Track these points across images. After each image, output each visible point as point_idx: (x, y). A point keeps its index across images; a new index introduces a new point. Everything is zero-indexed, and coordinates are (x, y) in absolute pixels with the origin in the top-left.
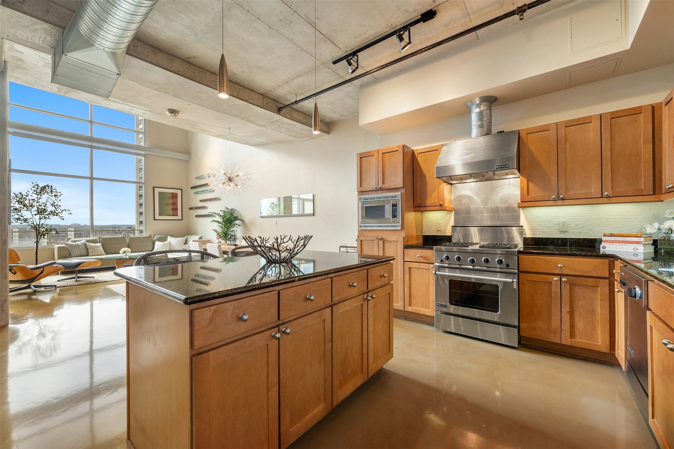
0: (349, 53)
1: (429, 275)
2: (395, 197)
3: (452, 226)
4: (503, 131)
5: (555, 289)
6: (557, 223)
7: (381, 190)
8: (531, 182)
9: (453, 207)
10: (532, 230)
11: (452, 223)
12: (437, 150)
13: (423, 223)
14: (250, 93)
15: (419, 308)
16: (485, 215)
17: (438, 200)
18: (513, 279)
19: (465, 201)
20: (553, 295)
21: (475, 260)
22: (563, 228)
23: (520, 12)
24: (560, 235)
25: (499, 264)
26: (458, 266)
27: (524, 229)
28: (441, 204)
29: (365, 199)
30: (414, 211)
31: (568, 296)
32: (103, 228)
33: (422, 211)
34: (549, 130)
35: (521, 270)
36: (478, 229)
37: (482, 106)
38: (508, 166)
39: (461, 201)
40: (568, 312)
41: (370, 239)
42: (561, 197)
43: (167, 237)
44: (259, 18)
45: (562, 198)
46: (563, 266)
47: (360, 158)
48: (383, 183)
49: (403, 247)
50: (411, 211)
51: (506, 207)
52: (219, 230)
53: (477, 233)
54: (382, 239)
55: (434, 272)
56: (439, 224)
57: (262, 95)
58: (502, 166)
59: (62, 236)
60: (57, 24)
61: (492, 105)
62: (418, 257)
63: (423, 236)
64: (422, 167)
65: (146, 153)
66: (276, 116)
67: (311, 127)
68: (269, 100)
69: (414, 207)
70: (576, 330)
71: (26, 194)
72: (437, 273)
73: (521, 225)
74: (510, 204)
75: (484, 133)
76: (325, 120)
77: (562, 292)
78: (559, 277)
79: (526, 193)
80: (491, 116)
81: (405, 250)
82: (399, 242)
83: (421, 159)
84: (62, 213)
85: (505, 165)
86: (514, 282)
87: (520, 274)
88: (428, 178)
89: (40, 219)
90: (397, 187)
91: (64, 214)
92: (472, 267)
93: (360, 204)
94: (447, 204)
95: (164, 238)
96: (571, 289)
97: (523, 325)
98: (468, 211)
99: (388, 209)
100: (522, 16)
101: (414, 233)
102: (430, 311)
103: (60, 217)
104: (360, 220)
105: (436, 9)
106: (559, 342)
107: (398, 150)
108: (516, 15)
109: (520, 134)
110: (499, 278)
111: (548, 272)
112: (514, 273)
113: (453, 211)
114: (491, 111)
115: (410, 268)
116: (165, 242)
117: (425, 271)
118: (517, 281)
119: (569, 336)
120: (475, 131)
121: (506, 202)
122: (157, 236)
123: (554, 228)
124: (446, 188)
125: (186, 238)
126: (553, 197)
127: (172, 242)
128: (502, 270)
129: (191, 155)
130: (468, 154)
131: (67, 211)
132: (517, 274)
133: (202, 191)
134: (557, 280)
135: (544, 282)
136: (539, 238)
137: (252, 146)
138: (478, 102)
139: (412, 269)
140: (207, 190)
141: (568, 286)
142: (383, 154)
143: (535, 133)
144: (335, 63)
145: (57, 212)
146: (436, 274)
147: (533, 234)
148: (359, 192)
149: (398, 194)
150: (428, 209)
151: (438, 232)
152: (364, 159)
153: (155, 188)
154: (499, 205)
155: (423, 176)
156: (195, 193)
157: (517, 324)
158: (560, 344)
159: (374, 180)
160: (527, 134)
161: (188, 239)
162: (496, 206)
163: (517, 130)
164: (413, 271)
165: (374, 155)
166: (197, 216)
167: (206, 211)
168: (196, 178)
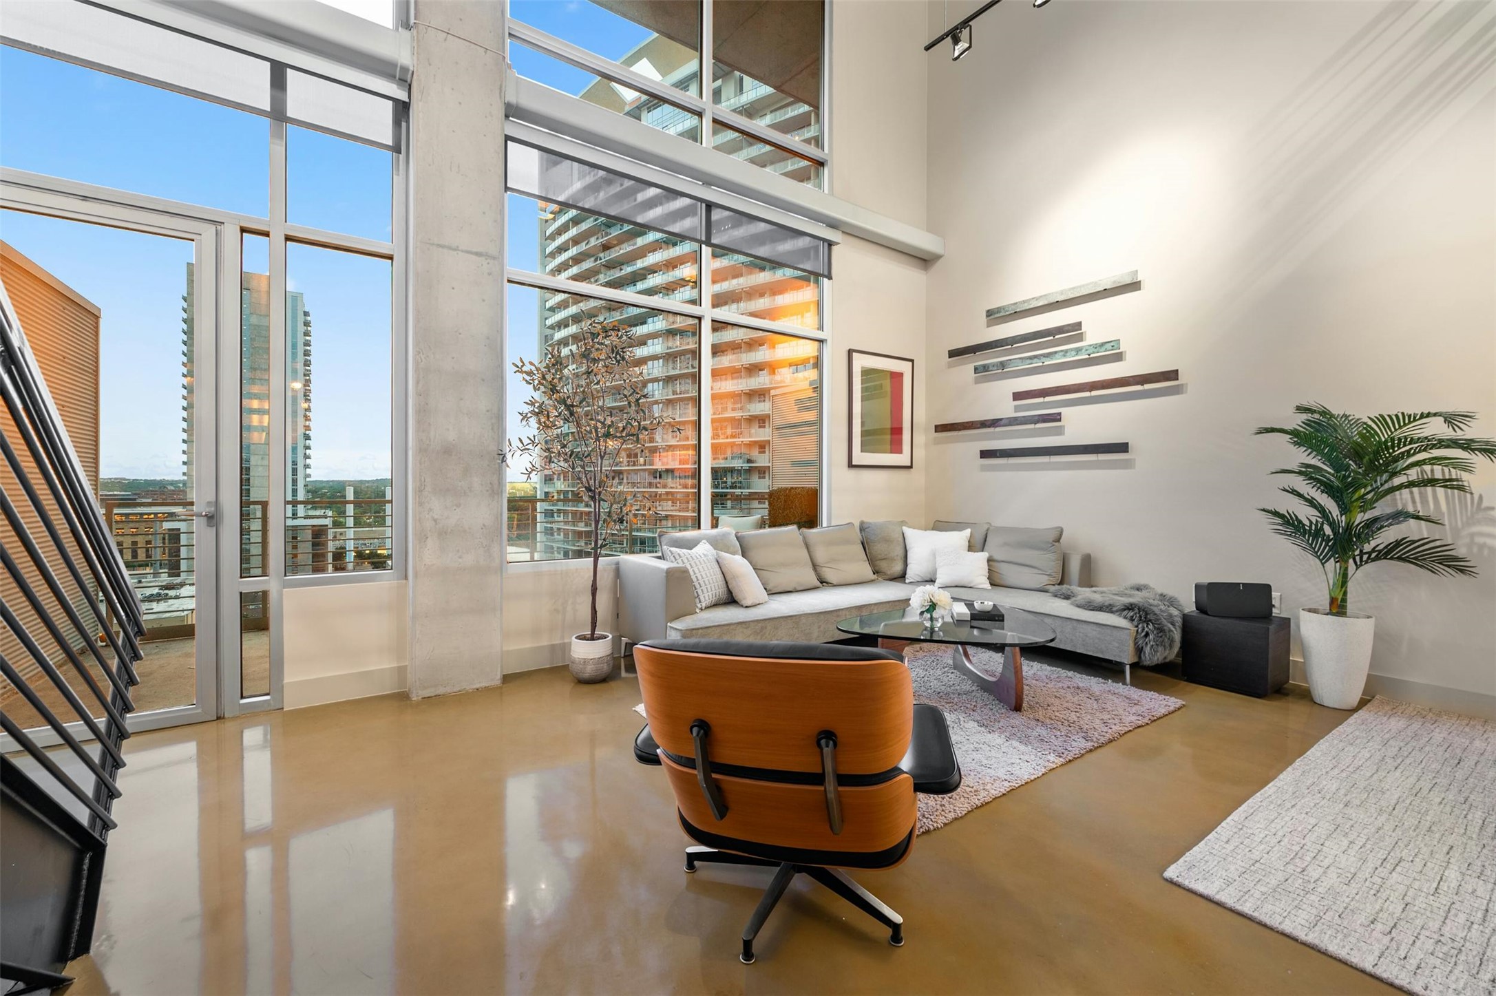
133: (1032, 358)
140: (1073, 351)
153: (853, 354)
156: (980, 369)
166: (985, 454)
167: (1060, 431)
168: (989, 313)
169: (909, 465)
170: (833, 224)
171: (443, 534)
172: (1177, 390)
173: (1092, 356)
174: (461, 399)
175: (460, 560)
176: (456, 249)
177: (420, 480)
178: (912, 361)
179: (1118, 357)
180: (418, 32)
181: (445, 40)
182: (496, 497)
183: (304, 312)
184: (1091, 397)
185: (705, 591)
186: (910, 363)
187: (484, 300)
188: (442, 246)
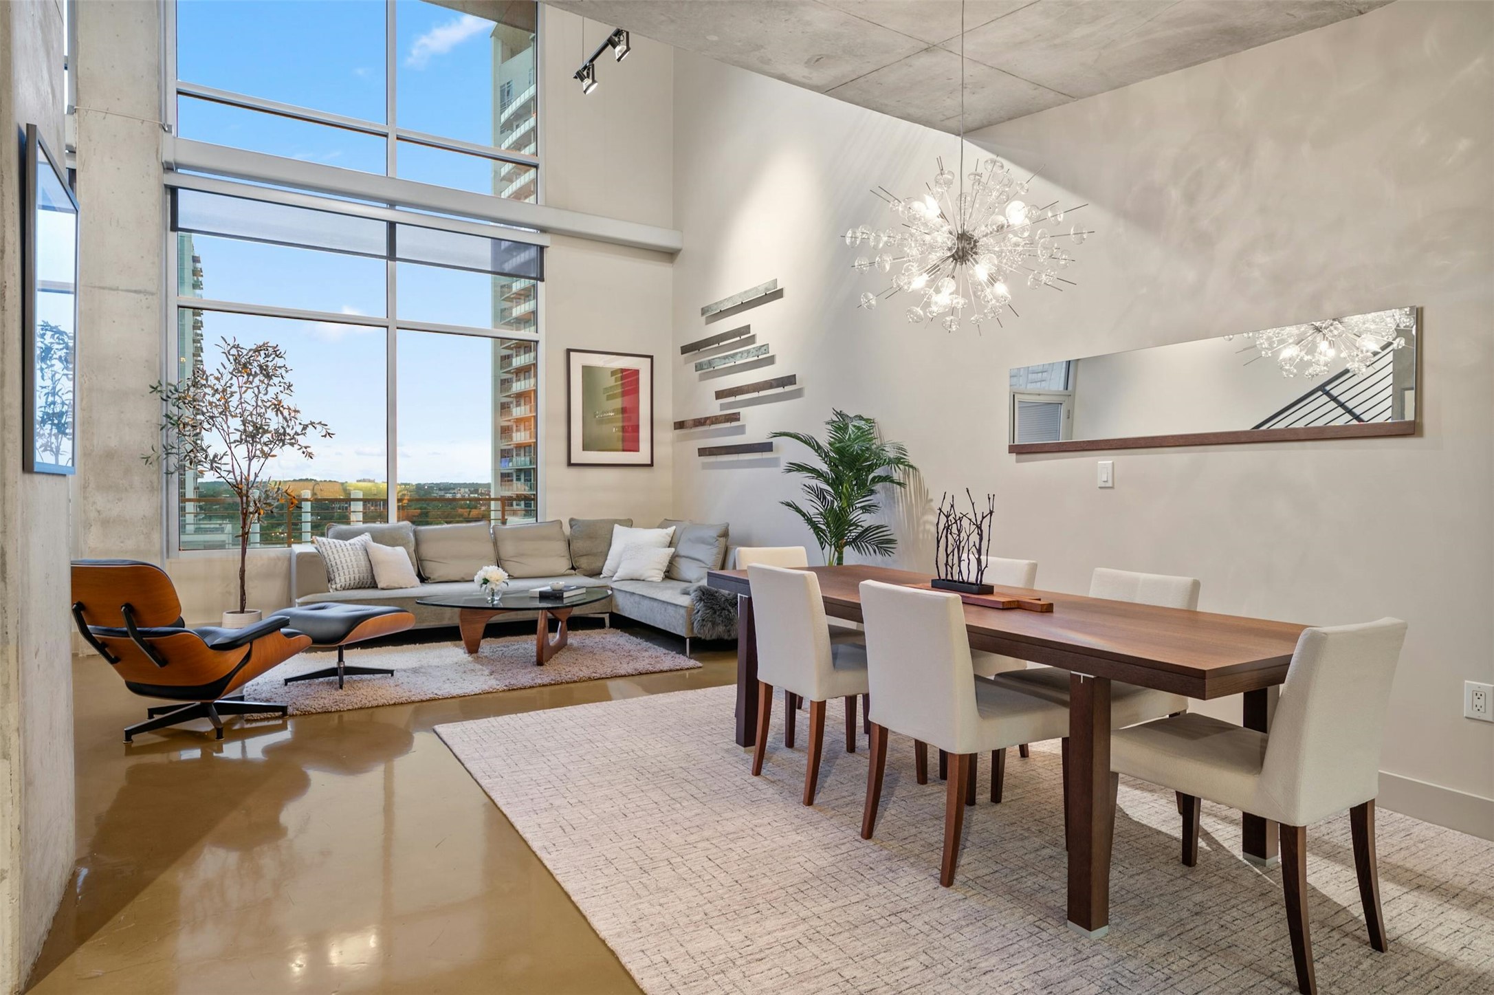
43: (614, 528)
52: (812, 508)
71: (217, 374)
84: (304, 434)
89: (250, 460)
91: (312, 438)
103: (301, 451)
125: (671, 530)
131: (319, 427)
133: (725, 358)
140: (747, 352)
145: (292, 433)
153: (571, 353)
156: (698, 367)
166: (703, 452)
167: (741, 430)
168: (704, 311)
169: (649, 463)
170: (543, 230)
171: (106, 523)
172: (798, 394)
173: (760, 357)
174: (122, 412)
175: (122, 545)
176: (117, 289)
177: (85, 479)
178: (651, 357)
179: (770, 361)
180: (79, 116)
181: (104, 118)
182: (156, 492)
183: (193, 257)
184: (759, 397)
185: (342, 574)
186: (649, 360)
187: (143, 330)
188: (103, 288)
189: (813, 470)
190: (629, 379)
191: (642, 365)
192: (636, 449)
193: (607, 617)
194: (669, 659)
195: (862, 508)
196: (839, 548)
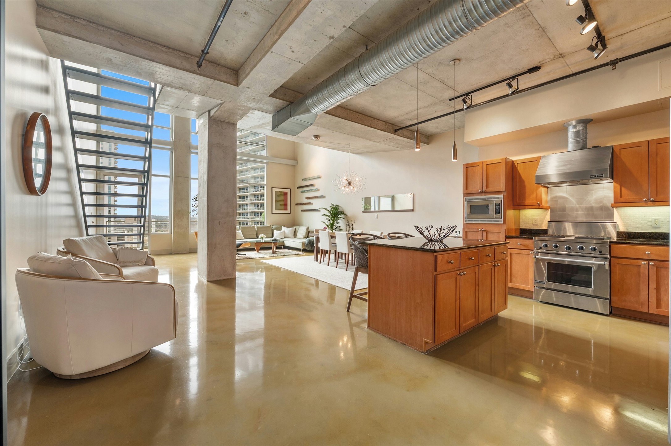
0: (464, 94)
1: (529, 259)
2: (498, 198)
3: (548, 222)
4: (598, 146)
5: (643, 270)
6: (650, 220)
7: (486, 193)
8: (624, 187)
9: (549, 206)
10: (625, 225)
11: (548, 218)
12: (536, 161)
13: (520, 219)
14: (378, 121)
15: (519, 284)
16: (580, 212)
17: (536, 201)
18: (605, 262)
19: (560, 201)
20: (641, 275)
21: (571, 248)
22: (655, 224)
23: (613, 64)
24: (653, 230)
25: (593, 251)
26: (555, 252)
27: (618, 225)
28: (539, 204)
29: (469, 199)
30: (513, 209)
31: (655, 276)
32: (193, 219)
33: (520, 209)
34: (641, 146)
35: (613, 256)
36: (572, 224)
37: (578, 127)
38: (602, 175)
39: (557, 201)
40: (655, 288)
41: (474, 231)
42: (651, 199)
43: (281, 227)
44: (406, 83)
45: (653, 200)
46: (651, 253)
47: (466, 168)
48: (487, 187)
49: (504, 237)
50: (511, 209)
51: (600, 207)
52: (327, 222)
53: (571, 227)
54: (485, 230)
55: (534, 256)
56: (536, 219)
57: (384, 122)
58: (596, 175)
59: (164, 225)
60: (288, 100)
61: (588, 126)
62: (519, 245)
63: (520, 229)
64: (521, 174)
65: (268, 161)
66: (392, 136)
67: (413, 140)
68: (389, 124)
69: (513, 206)
70: (662, 303)
72: (537, 257)
73: (615, 221)
74: (604, 204)
75: (580, 148)
76: (426, 133)
77: (649, 273)
78: (647, 261)
79: (619, 196)
80: (587, 133)
81: (506, 239)
82: (501, 233)
83: (520, 168)
85: (599, 175)
86: (606, 265)
87: (611, 259)
88: (526, 183)
90: (500, 191)
92: (568, 253)
93: (466, 203)
94: (544, 204)
95: (279, 227)
96: (657, 271)
97: (614, 299)
98: (564, 210)
99: (491, 209)
100: (615, 67)
101: (513, 227)
102: (530, 286)
104: (465, 216)
105: (541, 65)
106: (646, 311)
107: (501, 162)
108: (609, 66)
109: (614, 149)
110: (594, 261)
111: (637, 257)
112: (606, 258)
113: (549, 209)
114: (587, 130)
115: (511, 254)
116: (281, 231)
117: (525, 256)
118: (609, 264)
119: (656, 307)
120: (571, 146)
121: (601, 202)
122: (275, 226)
123: (647, 224)
124: (543, 190)
125: (295, 228)
126: (644, 199)
127: (285, 231)
128: (595, 256)
129: (297, 161)
130: (564, 165)
132: (609, 258)
133: (308, 190)
134: (645, 264)
135: (633, 265)
136: (632, 232)
137: (355, 154)
138: (574, 124)
139: (513, 254)
140: (313, 190)
141: (655, 269)
142: (487, 165)
143: (628, 149)
144: (450, 100)
146: (535, 257)
147: (627, 229)
148: (465, 194)
149: (501, 196)
150: (526, 207)
151: (535, 226)
152: (469, 169)
153: (273, 188)
154: (593, 205)
155: (522, 182)
156: (302, 192)
157: (608, 297)
158: (647, 313)
159: (479, 185)
160: (620, 149)
161: (297, 229)
162: (591, 205)
163: (611, 146)
164: (514, 256)
165: (479, 166)
166: (302, 211)
167: (312, 206)
168: (303, 180)
169: (290, 213)
172: (324, 199)
178: (290, 189)
179: (318, 191)
188: (178, 177)
189: (327, 215)
190: (286, 194)
191: (288, 191)
192: (287, 210)
193: (282, 246)
194: (298, 252)
195: (337, 223)
196: (332, 230)
